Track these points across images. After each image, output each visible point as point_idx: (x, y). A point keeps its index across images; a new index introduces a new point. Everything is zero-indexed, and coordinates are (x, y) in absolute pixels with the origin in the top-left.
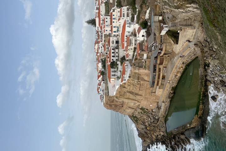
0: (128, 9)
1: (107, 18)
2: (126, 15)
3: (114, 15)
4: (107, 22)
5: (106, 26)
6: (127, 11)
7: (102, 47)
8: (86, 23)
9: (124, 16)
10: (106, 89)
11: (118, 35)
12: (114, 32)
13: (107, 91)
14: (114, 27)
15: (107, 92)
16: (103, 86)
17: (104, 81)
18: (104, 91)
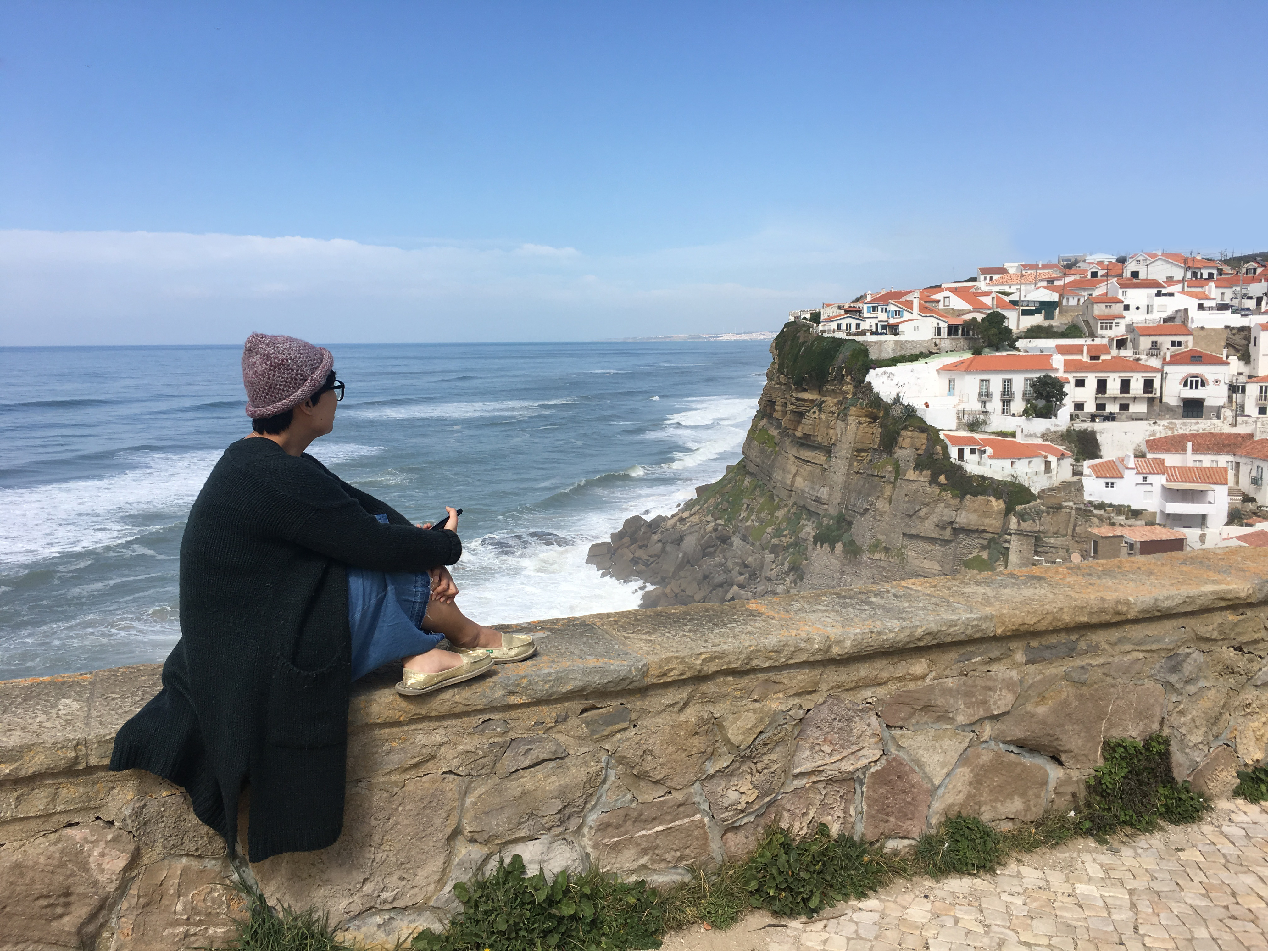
10: (901, 345)
13: (892, 358)
16: (916, 328)
17: (949, 334)
18: (890, 338)
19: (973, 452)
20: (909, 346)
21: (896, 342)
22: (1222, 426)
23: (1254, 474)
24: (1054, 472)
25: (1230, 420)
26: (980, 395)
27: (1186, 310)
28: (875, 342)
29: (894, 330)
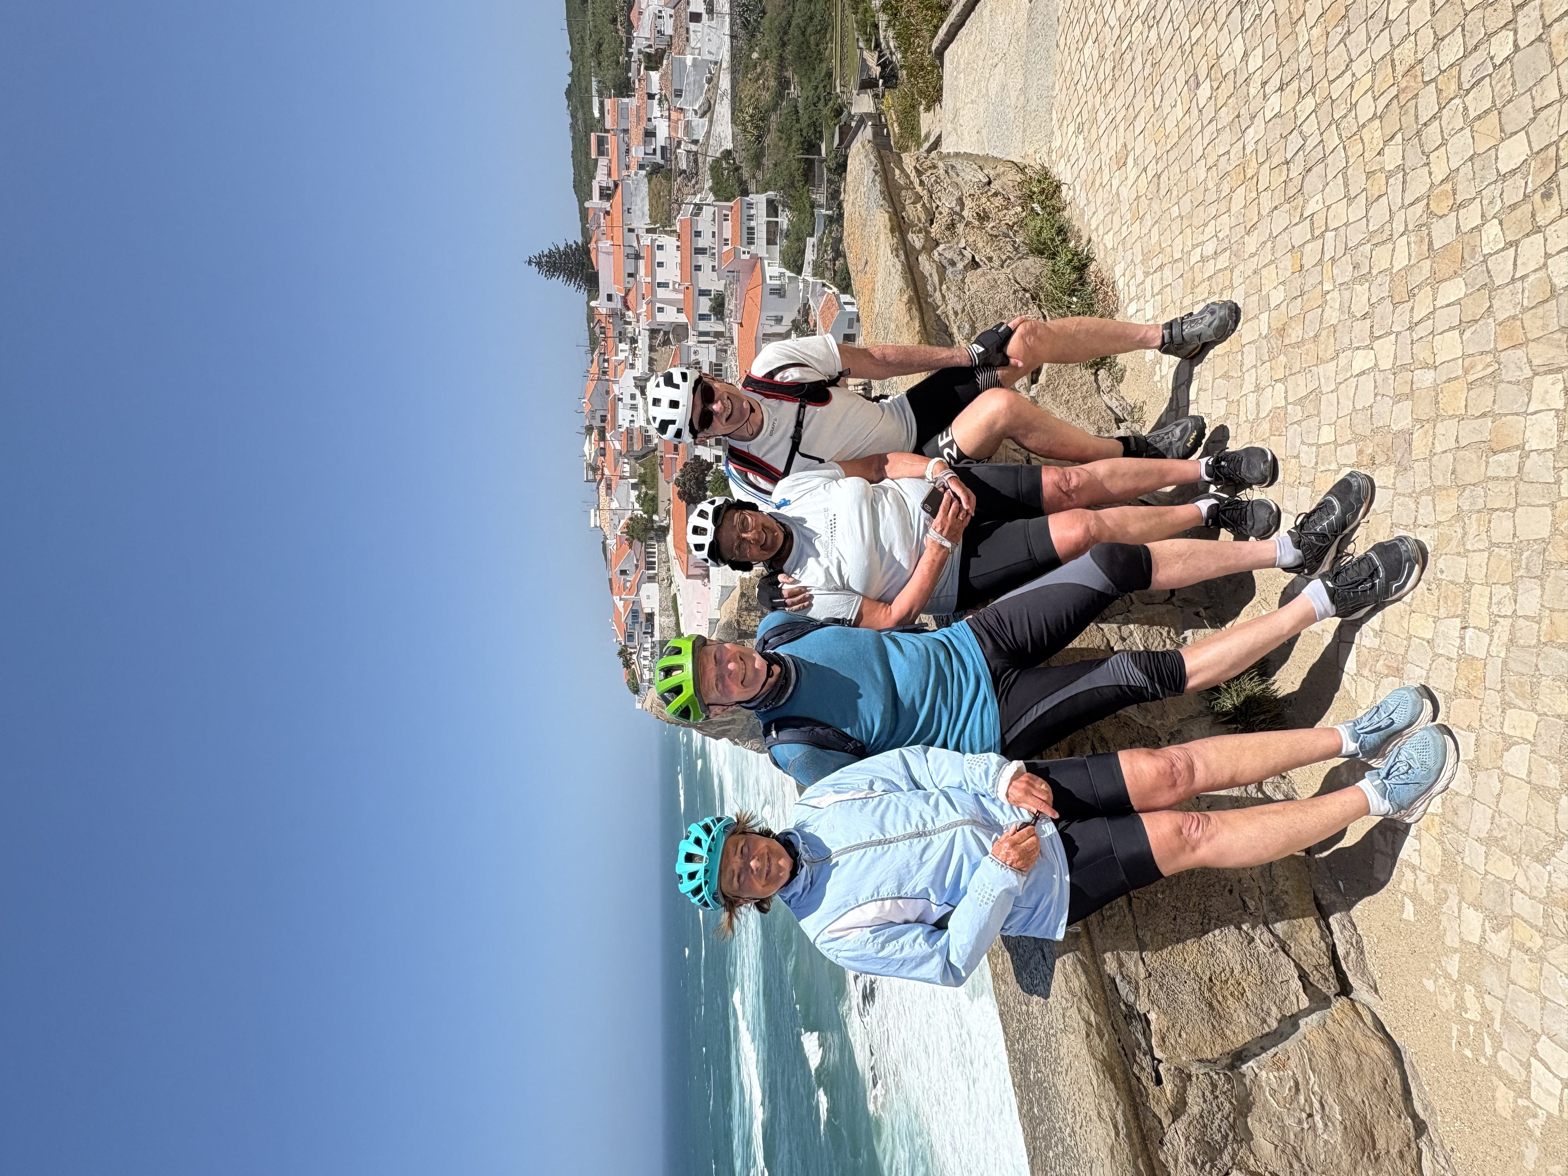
0: (772, 208)
1: (660, 247)
2: (761, 234)
3: (698, 234)
4: (660, 264)
5: (660, 285)
6: (768, 216)
7: (633, 397)
8: (534, 268)
9: (751, 241)
10: (663, 610)
11: (718, 335)
12: (702, 317)
13: (673, 619)
14: (703, 293)
15: (672, 625)
16: (648, 597)
17: (654, 569)
18: (657, 620)
20: (664, 604)
21: (660, 616)
23: (773, 323)
27: (635, 378)
28: (661, 632)
29: (650, 617)
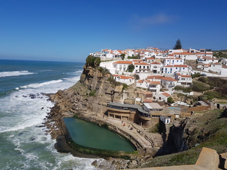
0: (189, 84)
1: (181, 61)
2: (183, 81)
3: (184, 69)
4: (178, 61)
5: (173, 61)
12: (166, 69)
14: (171, 69)
18: (105, 57)
19: (117, 78)
20: (108, 59)
22: (160, 75)
23: (164, 83)
24: (131, 82)
25: (161, 74)
26: (120, 68)
